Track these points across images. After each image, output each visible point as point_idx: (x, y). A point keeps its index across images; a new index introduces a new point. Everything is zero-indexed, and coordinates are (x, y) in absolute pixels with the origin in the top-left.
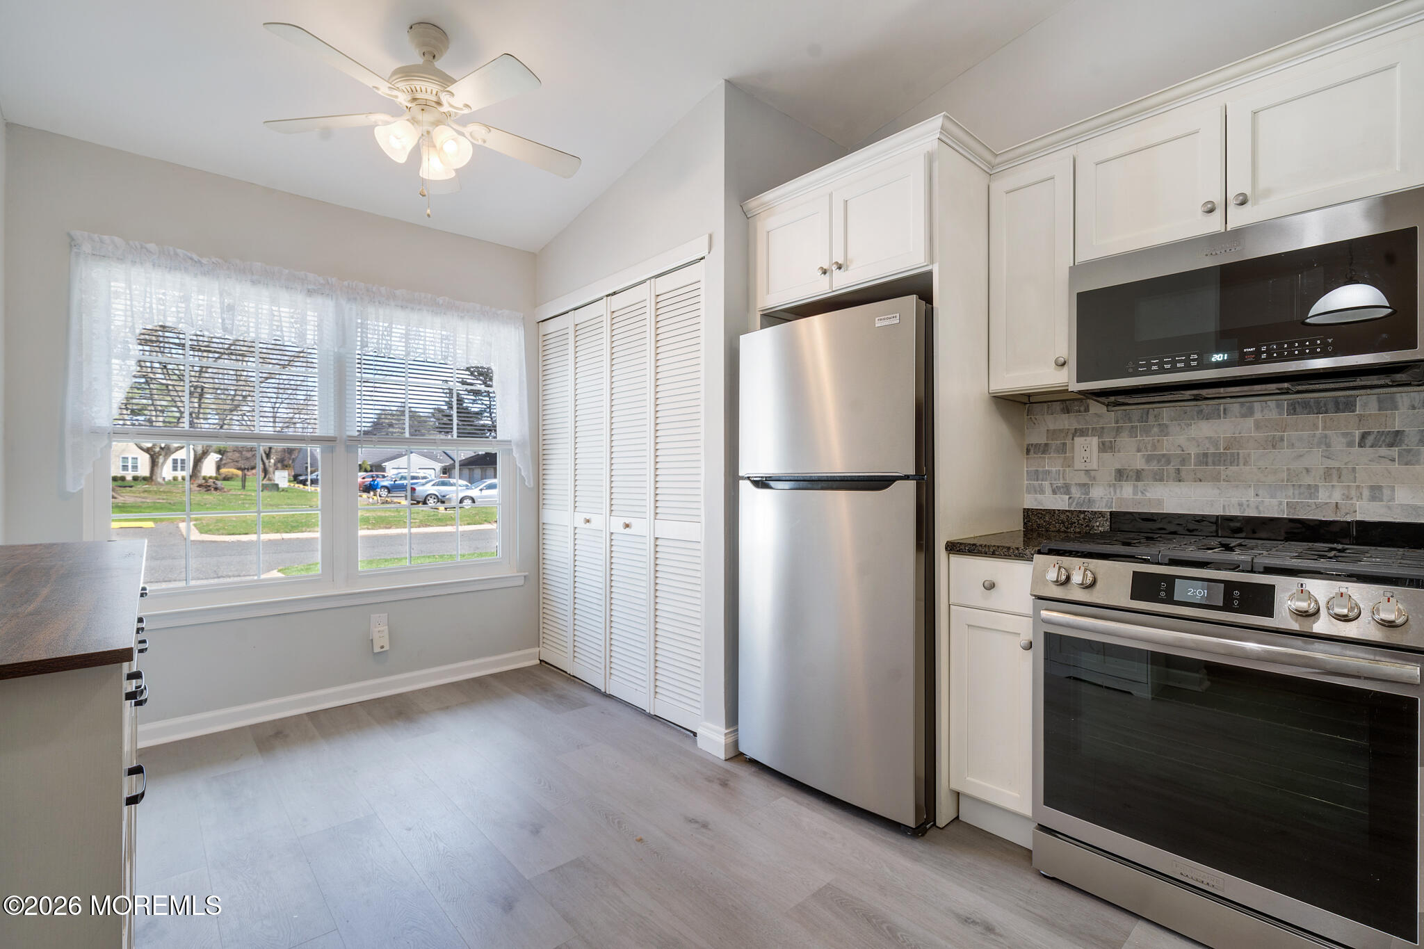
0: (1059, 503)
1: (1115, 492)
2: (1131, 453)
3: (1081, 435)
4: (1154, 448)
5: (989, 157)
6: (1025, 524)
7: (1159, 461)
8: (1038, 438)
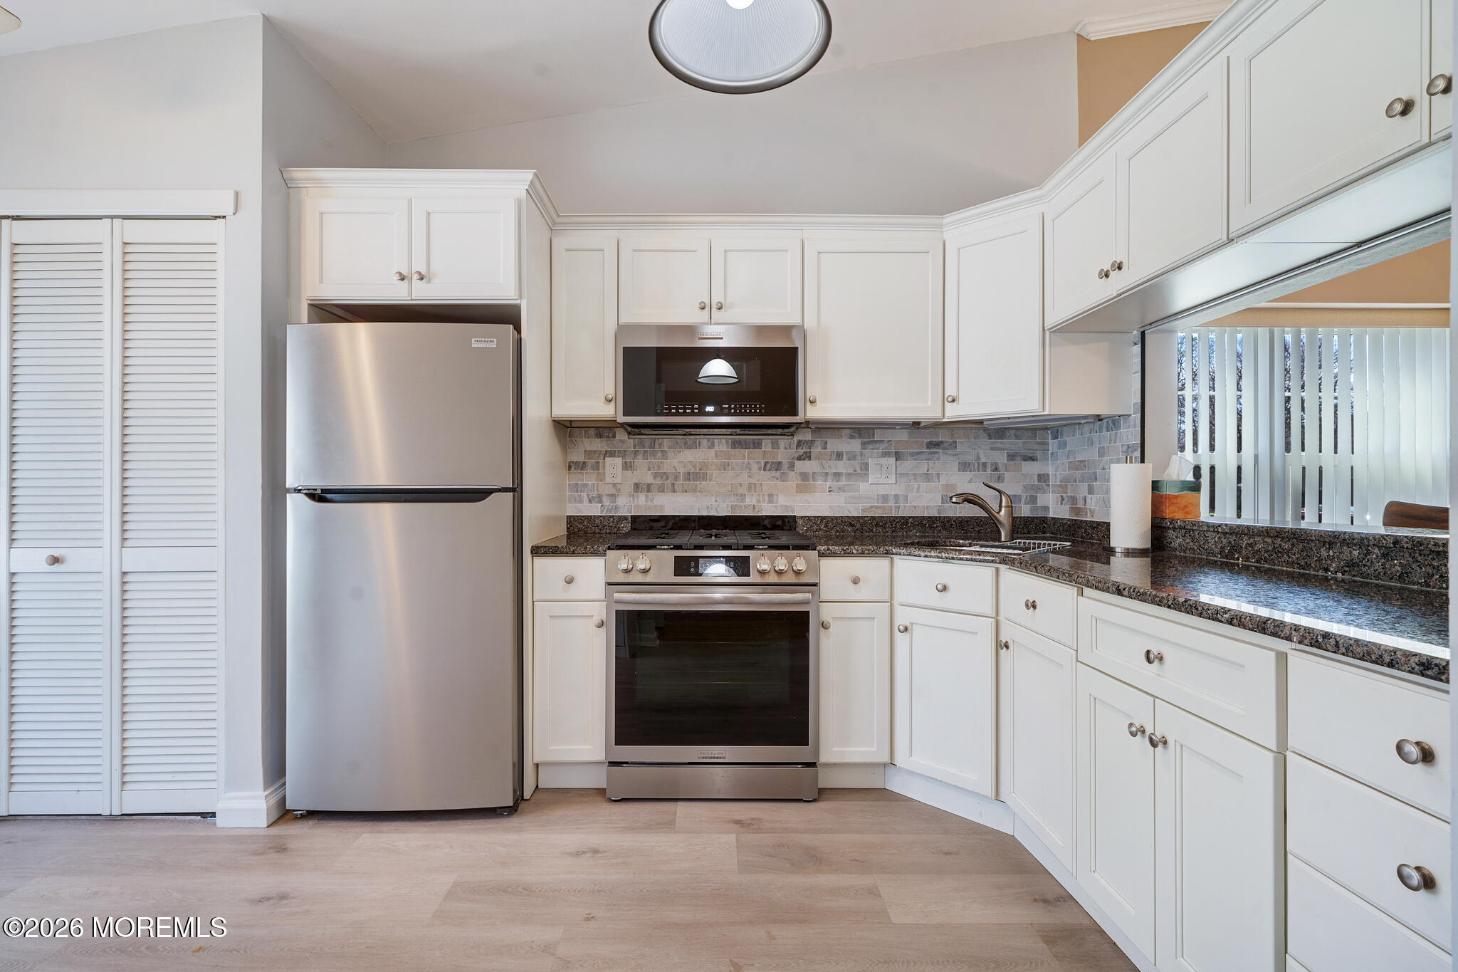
0: (594, 510)
1: (634, 501)
2: (643, 473)
3: (610, 456)
4: (659, 467)
5: (554, 216)
6: (568, 528)
7: (662, 478)
8: (577, 456)
